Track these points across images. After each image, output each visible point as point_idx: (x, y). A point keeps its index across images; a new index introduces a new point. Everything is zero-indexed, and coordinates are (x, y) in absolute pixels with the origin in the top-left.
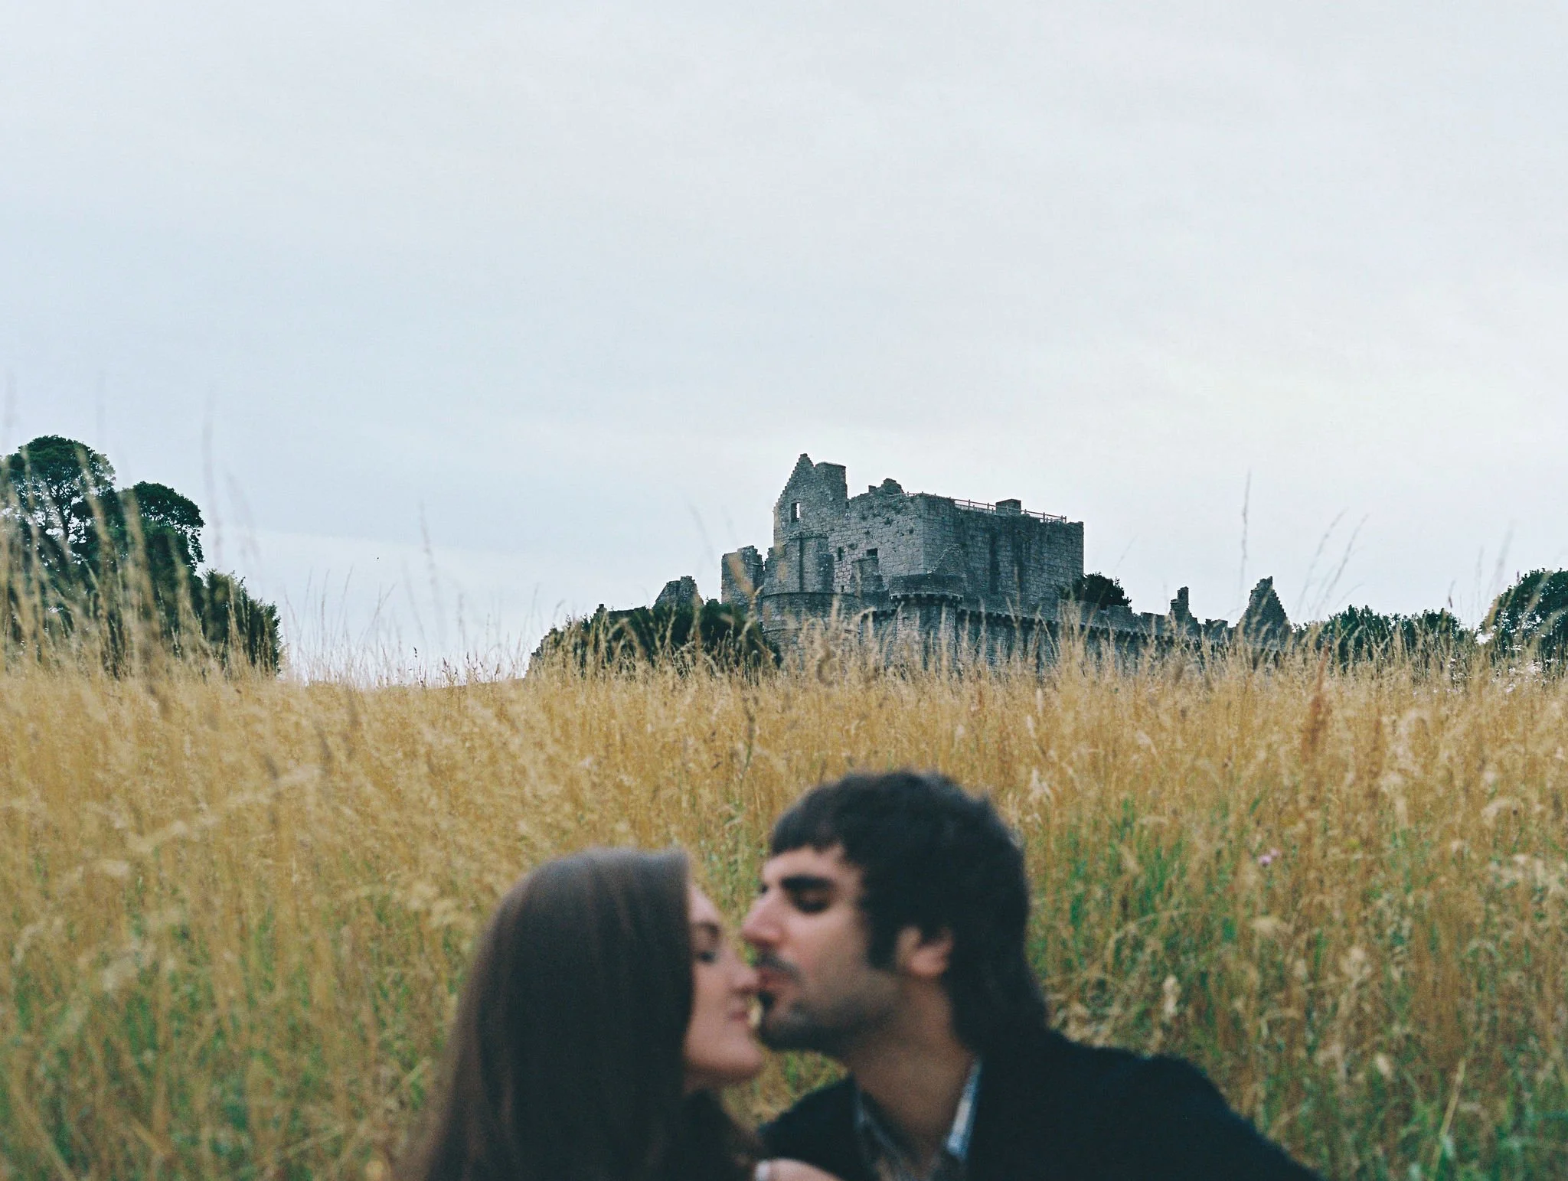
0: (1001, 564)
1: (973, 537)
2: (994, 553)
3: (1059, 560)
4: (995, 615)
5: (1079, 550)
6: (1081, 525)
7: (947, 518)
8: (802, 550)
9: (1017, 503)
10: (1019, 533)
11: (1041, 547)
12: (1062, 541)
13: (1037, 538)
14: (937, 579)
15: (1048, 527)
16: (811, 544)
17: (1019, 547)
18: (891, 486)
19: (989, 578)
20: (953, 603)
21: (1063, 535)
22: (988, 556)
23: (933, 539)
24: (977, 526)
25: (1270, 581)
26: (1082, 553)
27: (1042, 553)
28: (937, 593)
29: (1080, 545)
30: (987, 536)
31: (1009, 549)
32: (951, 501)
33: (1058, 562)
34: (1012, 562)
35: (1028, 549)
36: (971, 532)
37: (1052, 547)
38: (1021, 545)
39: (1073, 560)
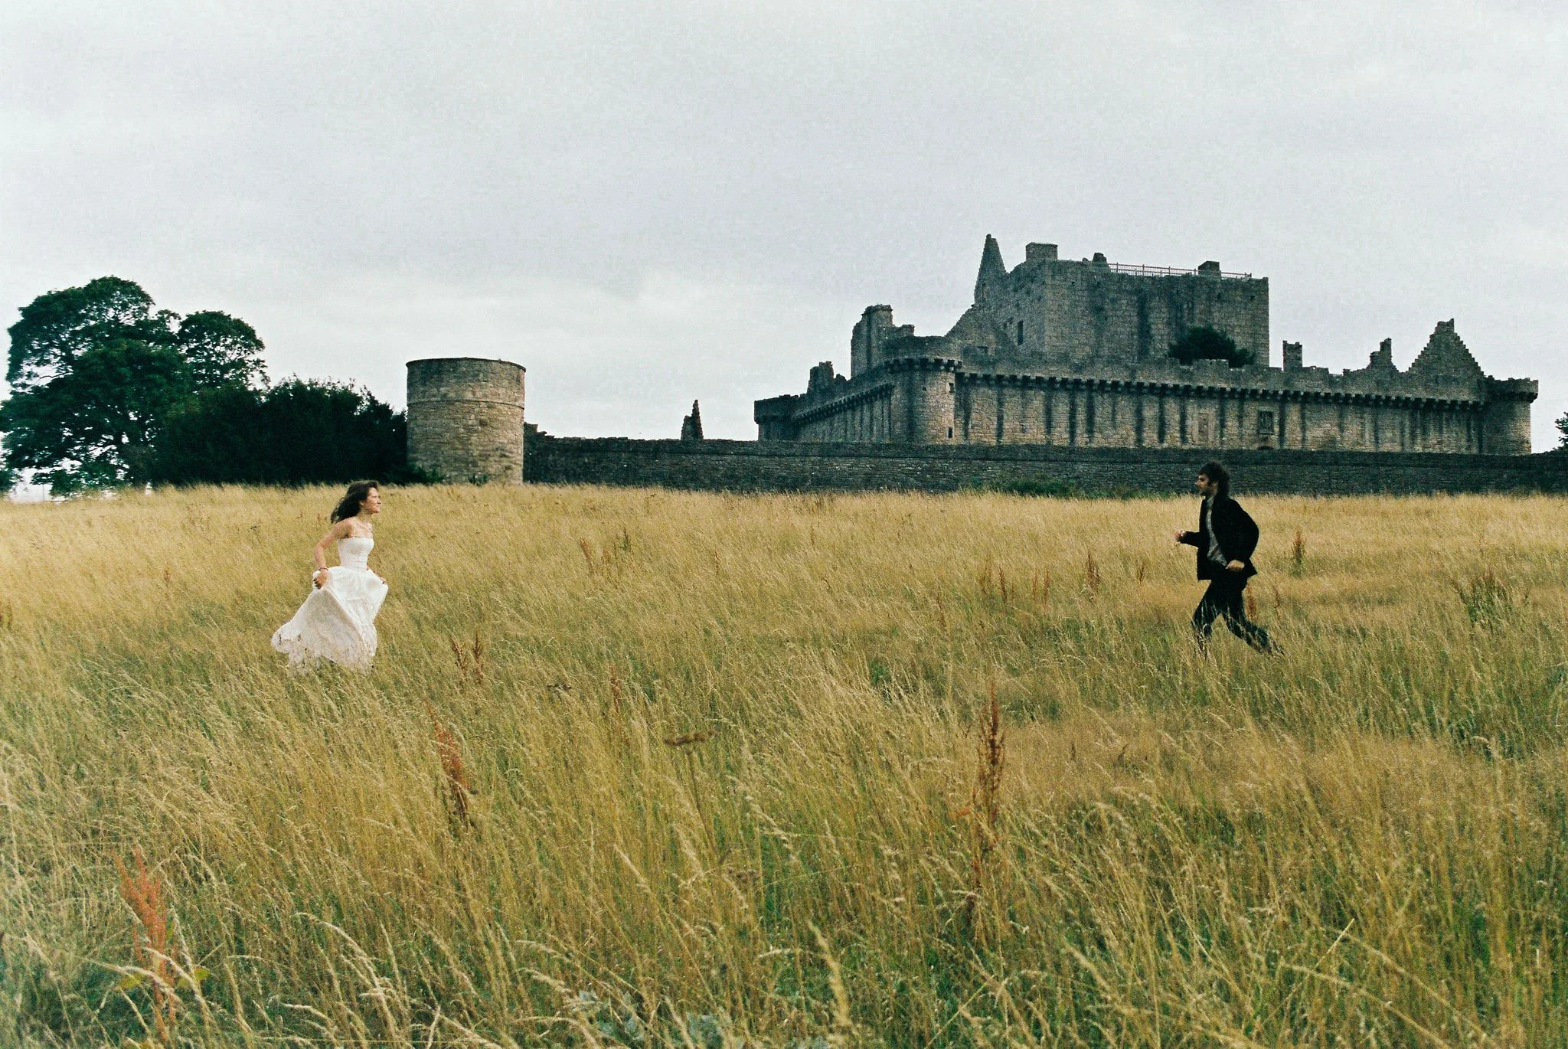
0: (1153, 327)
1: (1113, 301)
2: (1143, 315)
3: (1233, 319)
4: (1020, 376)
5: (1262, 306)
6: (1265, 281)
9: (1217, 265)
10: (1178, 293)
11: (1210, 306)
12: (1239, 299)
13: (1204, 296)
15: (1219, 285)
17: (1180, 308)
21: (1239, 292)
22: (1135, 319)
23: (1059, 305)
24: (1120, 287)
25: (1451, 323)
26: (1266, 312)
27: (1210, 313)
30: (1135, 298)
31: (1164, 310)
33: (1233, 321)
34: (1169, 324)
35: (1191, 309)
36: (1111, 295)
37: (1225, 304)
38: (1181, 306)
39: (1254, 316)
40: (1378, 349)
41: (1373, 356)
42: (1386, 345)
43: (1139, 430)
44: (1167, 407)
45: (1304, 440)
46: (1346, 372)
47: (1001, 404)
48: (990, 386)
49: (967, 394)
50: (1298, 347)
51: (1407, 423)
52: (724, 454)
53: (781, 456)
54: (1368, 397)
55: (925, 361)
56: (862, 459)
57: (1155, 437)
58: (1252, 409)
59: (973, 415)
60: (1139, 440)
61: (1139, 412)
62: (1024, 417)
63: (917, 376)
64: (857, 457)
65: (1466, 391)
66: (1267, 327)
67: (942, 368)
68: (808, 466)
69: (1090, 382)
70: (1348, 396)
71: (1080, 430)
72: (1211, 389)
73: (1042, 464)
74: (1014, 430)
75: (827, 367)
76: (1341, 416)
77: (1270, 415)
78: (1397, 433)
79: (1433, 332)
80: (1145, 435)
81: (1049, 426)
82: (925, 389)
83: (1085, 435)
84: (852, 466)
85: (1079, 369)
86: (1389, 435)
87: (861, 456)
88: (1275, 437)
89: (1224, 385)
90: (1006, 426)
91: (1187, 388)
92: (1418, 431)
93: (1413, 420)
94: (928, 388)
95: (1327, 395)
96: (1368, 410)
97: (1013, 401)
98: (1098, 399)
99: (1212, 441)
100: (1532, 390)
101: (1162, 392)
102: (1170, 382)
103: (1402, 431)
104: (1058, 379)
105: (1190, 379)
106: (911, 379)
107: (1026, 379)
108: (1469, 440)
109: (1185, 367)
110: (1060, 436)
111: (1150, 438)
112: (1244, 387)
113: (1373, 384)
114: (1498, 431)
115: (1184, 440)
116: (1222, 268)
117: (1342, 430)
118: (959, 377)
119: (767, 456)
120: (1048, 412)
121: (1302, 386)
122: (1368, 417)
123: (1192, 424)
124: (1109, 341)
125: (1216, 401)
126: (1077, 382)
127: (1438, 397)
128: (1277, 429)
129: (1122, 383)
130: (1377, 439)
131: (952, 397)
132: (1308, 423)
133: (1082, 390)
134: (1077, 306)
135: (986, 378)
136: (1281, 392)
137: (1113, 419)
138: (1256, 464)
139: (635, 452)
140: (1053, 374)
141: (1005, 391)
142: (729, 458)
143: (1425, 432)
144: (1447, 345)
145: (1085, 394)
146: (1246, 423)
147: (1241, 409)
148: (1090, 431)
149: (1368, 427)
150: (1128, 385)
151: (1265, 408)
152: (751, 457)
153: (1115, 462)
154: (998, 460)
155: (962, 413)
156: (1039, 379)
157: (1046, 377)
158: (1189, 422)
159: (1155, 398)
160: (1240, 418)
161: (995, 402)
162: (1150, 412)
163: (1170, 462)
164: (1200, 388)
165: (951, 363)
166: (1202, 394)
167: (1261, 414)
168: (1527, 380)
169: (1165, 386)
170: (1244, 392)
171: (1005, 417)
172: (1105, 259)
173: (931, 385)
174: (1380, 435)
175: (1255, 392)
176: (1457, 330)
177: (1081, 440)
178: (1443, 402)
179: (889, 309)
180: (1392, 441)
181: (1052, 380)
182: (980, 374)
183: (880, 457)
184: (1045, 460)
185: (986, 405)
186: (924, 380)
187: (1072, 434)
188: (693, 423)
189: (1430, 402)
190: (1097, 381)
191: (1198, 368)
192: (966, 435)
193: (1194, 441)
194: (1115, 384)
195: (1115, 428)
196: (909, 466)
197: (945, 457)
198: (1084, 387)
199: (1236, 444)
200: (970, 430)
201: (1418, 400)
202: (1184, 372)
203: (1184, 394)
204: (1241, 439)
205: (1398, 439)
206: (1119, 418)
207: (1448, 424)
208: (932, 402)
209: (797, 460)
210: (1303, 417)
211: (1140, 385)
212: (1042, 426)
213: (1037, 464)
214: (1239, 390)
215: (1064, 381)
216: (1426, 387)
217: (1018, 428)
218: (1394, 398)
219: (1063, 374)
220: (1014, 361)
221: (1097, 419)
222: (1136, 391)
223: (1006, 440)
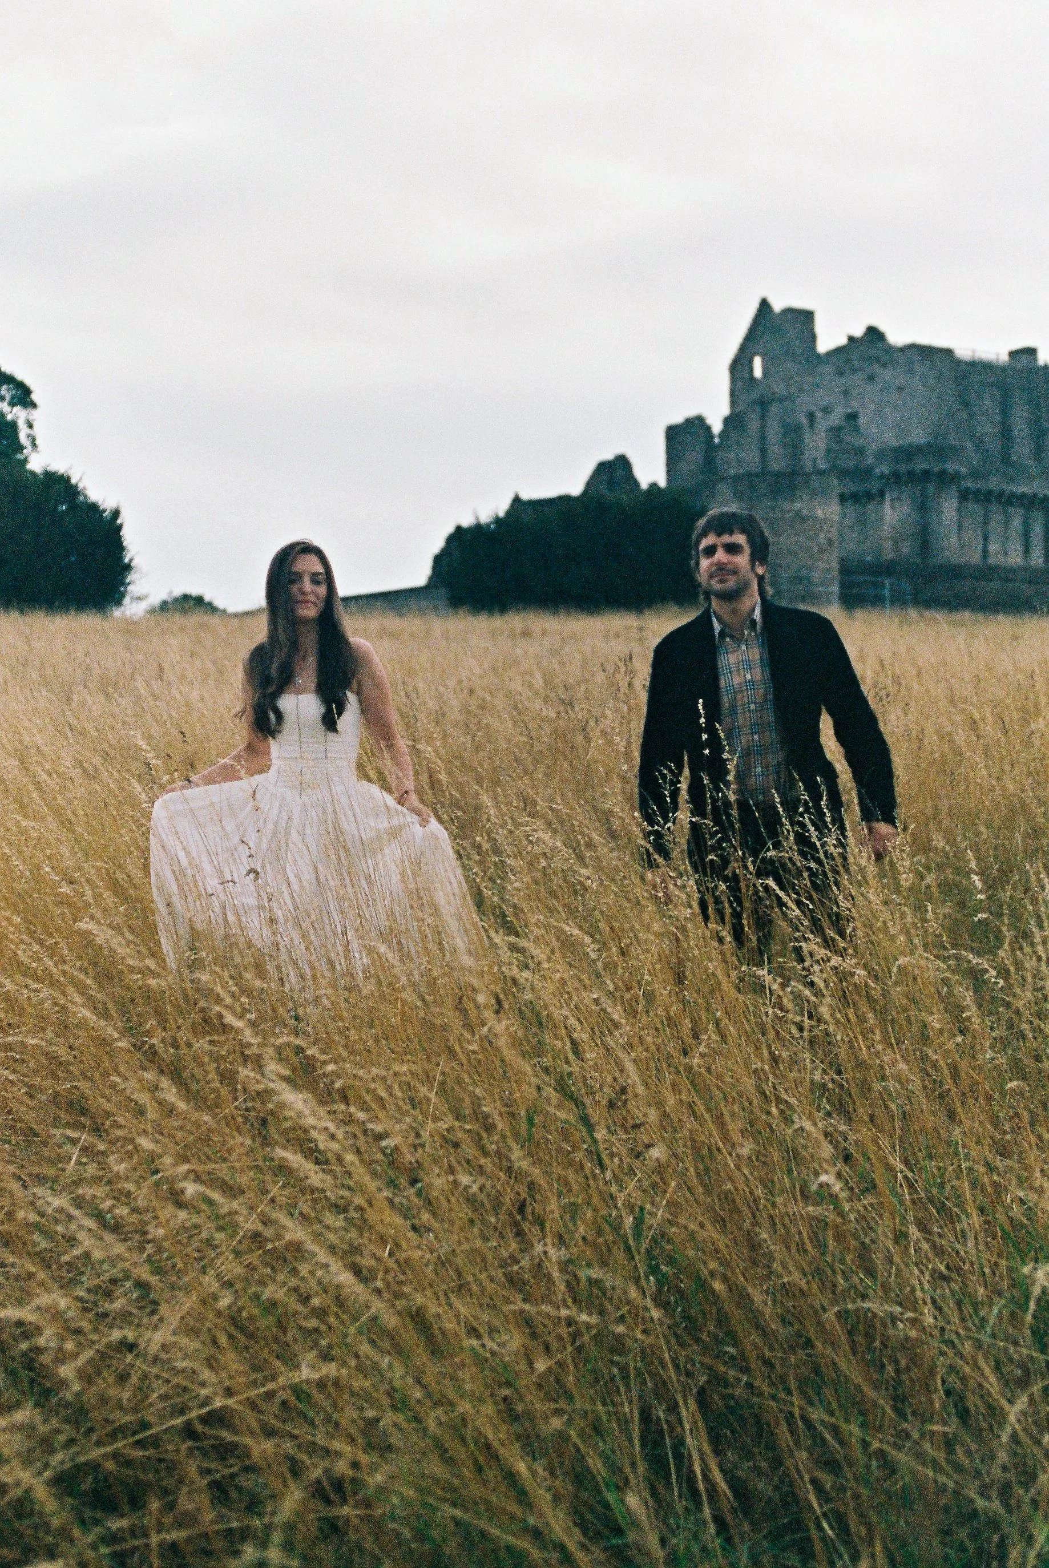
0: (1015, 428)
1: (978, 394)
4: (1007, 492)
7: (945, 372)
8: (763, 418)
9: (1031, 352)
10: (1037, 386)
14: (937, 450)
16: (775, 409)
18: (874, 334)
19: (999, 445)
20: (956, 478)
24: (984, 380)
28: (935, 466)
30: (997, 391)
31: (1025, 408)
32: (949, 352)
47: (986, 523)
48: (980, 501)
49: (964, 509)
107: (1012, 495)
110: (1037, 558)
116: (1041, 355)
120: (1027, 533)
140: (1035, 490)
141: (992, 508)
156: (1022, 495)
157: (1030, 493)
161: (981, 520)
171: (990, 538)
181: (1034, 497)
182: (975, 488)
186: (938, 494)
212: (1022, 550)
217: (1001, 549)
223: (990, 561)
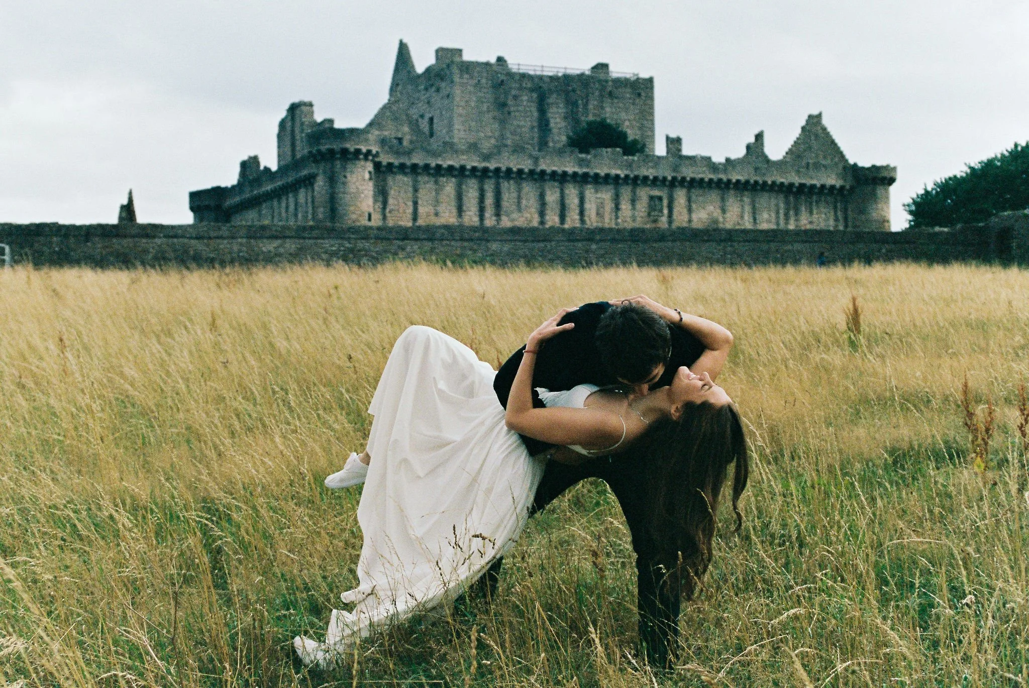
0: (552, 121)
1: (515, 97)
2: (542, 111)
4: (433, 165)
5: (649, 102)
6: (650, 80)
7: (484, 81)
11: (602, 102)
12: (628, 95)
13: (597, 93)
15: (610, 83)
17: (575, 104)
19: (536, 135)
21: (629, 90)
22: (536, 114)
23: (467, 102)
24: (521, 85)
25: (819, 116)
26: (652, 107)
27: (602, 108)
28: (336, 146)
29: (651, 98)
30: (535, 95)
31: (561, 105)
33: (623, 115)
34: (565, 118)
35: (586, 105)
36: (513, 92)
37: (616, 101)
38: (577, 101)
39: (642, 112)
40: (752, 140)
41: (748, 147)
42: (759, 137)
43: (542, 214)
44: (567, 192)
45: (690, 221)
46: (728, 160)
47: (416, 190)
48: (405, 174)
49: (385, 180)
50: (678, 140)
51: (782, 205)
52: (154, 237)
53: (210, 238)
54: (747, 182)
55: (345, 151)
56: (288, 240)
57: (557, 219)
58: (644, 193)
59: (391, 201)
60: (542, 223)
61: (542, 196)
62: (437, 202)
63: (338, 164)
64: (280, 238)
65: (834, 176)
66: (652, 121)
67: (361, 157)
68: (236, 248)
69: (498, 170)
70: (729, 181)
71: (489, 213)
72: (607, 176)
73: (459, 244)
74: (428, 215)
75: (254, 160)
76: (723, 199)
77: (660, 199)
78: (773, 215)
79: (803, 123)
80: (547, 218)
81: (460, 210)
82: (345, 177)
83: (494, 218)
84: (278, 247)
85: (487, 157)
86: (765, 215)
87: (285, 237)
88: (664, 219)
89: (618, 172)
90: (421, 210)
91: (586, 175)
92: (792, 213)
93: (787, 203)
94: (348, 175)
95: (711, 180)
96: (746, 193)
97: (427, 186)
98: (505, 185)
99: (608, 222)
100: (892, 174)
101: (562, 178)
102: (570, 170)
103: (778, 213)
104: (468, 167)
105: (588, 166)
106: (333, 167)
107: (439, 167)
108: (836, 220)
109: (583, 156)
110: (471, 217)
111: (552, 219)
112: (636, 173)
113: (752, 170)
114: (862, 211)
115: (582, 221)
116: (611, 68)
117: (724, 211)
118: (377, 166)
119: (197, 238)
120: (459, 197)
121: (688, 173)
122: (747, 200)
123: (591, 208)
124: (513, 133)
125: (611, 187)
126: (486, 170)
127: (809, 182)
128: (666, 211)
129: (526, 170)
130: (755, 219)
131: (371, 184)
132: (694, 206)
133: (489, 177)
134: (482, 102)
135: (402, 167)
136: (669, 178)
137: (519, 203)
138: (656, 241)
139: (66, 236)
140: (463, 163)
141: (419, 178)
142: (158, 241)
143: (796, 214)
144: (816, 136)
145: (493, 181)
146: (638, 206)
147: (634, 192)
148: (498, 215)
149: (748, 208)
150: (532, 172)
151: (656, 192)
152: (181, 240)
153: (525, 241)
154: (416, 240)
155: (381, 199)
156: (451, 168)
157: (457, 165)
158: (587, 206)
159: (556, 184)
160: (633, 201)
161: (411, 189)
162: (552, 197)
163: (578, 240)
164: (597, 175)
165: (369, 152)
166: (599, 181)
167: (652, 198)
168: (888, 166)
169: (565, 173)
170: (636, 178)
171: (420, 202)
172: (505, 61)
173: (352, 172)
174: (757, 217)
175: (646, 178)
176: (825, 121)
177: (490, 222)
178: (813, 187)
179: (311, 105)
180: (769, 221)
181: (463, 168)
182: (396, 162)
183: (304, 238)
184: (461, 240)
185: (402, 192)
186: (344, 168)
187: (482, 217)
188: (128, 210)
189: (802, 185)
190: (504, 169)
191: (595, 156)
192: (384, 218)
193: (592, 220)
194: (520, 172)
195: (519, 209)
196: (332, 246)
197: (366, 238)
198: (491, 174)
199: (630, 225)
200: (388, 215)
201: (791, 185)
202: (583, 160)
203: (582, 180)
204: (634, 221)
205: (773, 220)
206: (524, 202)
207: (818, 207)
208: (352, 188)
209: (226, 241)
210: (689, 200)
211: (543, 172)
212: (454, 211)
213: (453, 243)
214: (632, 176)
215: (474, 169)
216: (798, 172)
217: (433, 211)
218: (770, 182)
219: (472, 162)
220: (428, 152)
221: (505, 204)
222: (539, 177)
223: (420, 222)
